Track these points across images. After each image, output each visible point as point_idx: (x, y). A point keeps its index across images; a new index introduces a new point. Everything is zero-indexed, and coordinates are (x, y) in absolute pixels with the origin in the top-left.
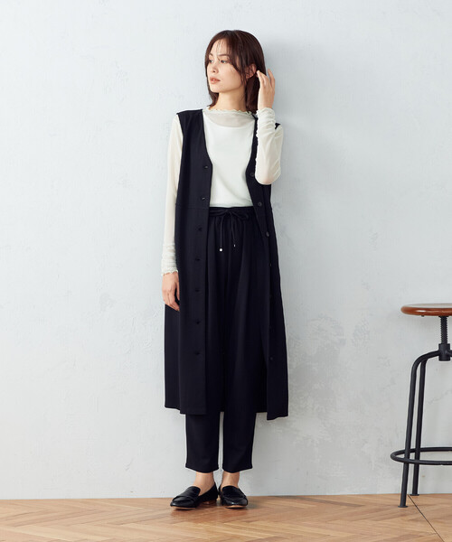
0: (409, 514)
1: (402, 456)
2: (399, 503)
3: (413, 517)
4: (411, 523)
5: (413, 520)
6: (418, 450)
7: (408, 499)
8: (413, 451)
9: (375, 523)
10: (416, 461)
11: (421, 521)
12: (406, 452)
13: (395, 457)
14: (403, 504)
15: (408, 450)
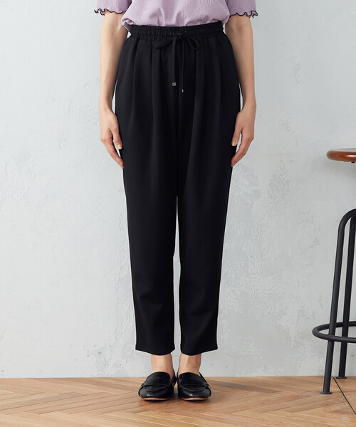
0: (333, 403)
1: (326, 332)
2: (321, 388)
3: (338, 407)
4: (335, 415)
5: (337, 412)
6: (346, 324)
7: (332, 383)
8: (339, 325)
9: (289, 414)
10: (344, 339)
11: (347, 413)
12: (331, 327)
13: (317, 332)
14: (327, 390)
15: (334, 325)
